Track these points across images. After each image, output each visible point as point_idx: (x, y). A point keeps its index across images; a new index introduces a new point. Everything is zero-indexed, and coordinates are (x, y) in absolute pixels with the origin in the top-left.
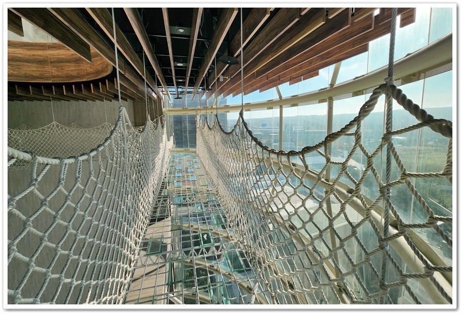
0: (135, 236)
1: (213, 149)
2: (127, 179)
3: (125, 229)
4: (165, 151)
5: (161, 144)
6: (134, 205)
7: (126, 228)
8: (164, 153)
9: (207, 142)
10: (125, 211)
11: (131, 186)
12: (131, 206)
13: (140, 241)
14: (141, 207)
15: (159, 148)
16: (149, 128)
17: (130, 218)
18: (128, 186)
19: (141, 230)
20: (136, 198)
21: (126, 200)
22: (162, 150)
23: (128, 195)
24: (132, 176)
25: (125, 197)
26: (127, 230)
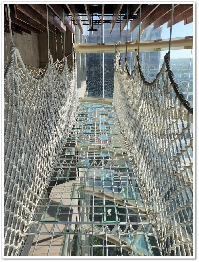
0: (29, 199)
1: (131, 102)
2: (20, 135)
3: (18, 192)
4: (73, 100)
5: (68, 92)
6: (30, 164)
7: (18, 190)
8: (72, 103)
9: (124, 93)
10: (17, 171)
11: (25, 143)
12: (25, 166)
13: (36, 205)
14: (38, 168)
15: (65, 97)
16: (52, 72)
17: (24, 180)
18: (21, 144)
19: (38, 193)
20: (31, 157)
21: (19, 160)
22: (68, 99)
23: (21, 154)
24: (27, 132)
25: (17, 156)
26: (20, 193)
